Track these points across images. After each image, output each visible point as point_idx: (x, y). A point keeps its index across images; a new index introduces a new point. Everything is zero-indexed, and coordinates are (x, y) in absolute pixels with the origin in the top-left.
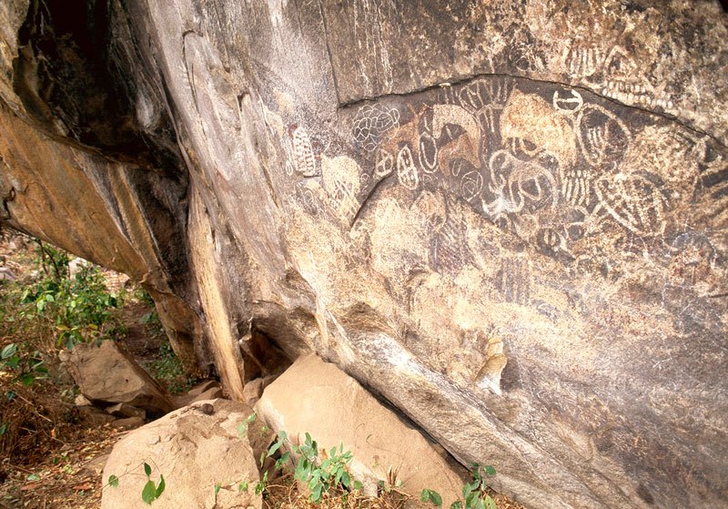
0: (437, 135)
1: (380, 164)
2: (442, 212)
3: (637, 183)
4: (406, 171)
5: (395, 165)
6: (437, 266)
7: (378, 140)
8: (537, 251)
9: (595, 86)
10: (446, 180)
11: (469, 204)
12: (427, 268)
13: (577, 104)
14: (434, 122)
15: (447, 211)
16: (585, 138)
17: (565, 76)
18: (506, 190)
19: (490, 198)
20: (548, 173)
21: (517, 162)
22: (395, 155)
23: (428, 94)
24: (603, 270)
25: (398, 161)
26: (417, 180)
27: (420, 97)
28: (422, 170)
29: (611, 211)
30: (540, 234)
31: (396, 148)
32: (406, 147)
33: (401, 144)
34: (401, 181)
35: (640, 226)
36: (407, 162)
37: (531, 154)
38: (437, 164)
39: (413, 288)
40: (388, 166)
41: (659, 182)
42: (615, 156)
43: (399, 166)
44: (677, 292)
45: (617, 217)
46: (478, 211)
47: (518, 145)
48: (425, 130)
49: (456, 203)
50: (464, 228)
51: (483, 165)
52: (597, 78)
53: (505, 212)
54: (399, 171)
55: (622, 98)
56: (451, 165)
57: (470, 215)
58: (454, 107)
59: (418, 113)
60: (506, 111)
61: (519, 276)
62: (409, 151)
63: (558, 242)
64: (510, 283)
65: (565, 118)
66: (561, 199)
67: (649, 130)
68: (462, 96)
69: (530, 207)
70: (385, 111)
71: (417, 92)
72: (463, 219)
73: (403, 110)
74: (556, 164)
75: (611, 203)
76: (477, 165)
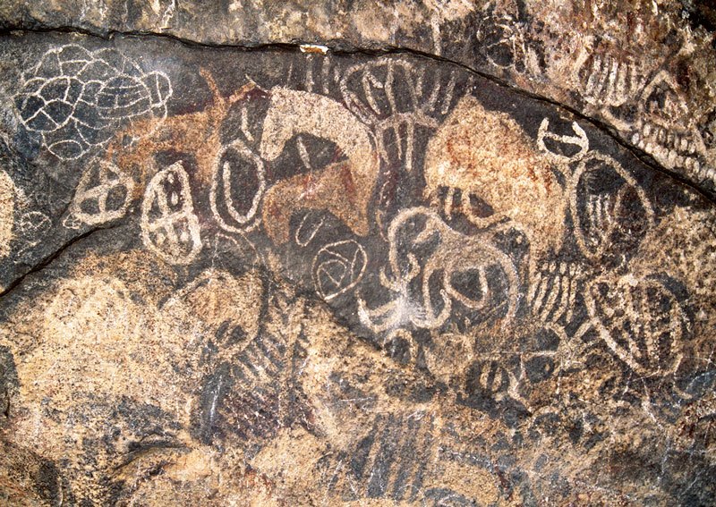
0: (272, 152)
1: (91, 194)
2: (250, 320)
3: (651, 292)
4: (167, 220)
5: (137, 201)
6: (209, 432)
7: (94, 137)
8: (459, 400)
9: (621, 126)
10: (276, 252)
11: (329, 306)
12: (184, 436)
13: (577, 149)
14: (268, 122)
15: (264, 316)
16: (582, 209)
17: (575, 96)
18: (416, 287)
19: (377, 296)
20: (506, 261)
21: (449, 233)
22: (142, 180)
23: (266, 59)
24: (575, 431)
25: (149, 195)
26: (198, 244)
27: (239, 61)
28: (215, 223)
29: (605, 334)
30: (474, 371)
31: (148, 163)
32: (177, 167)
33: (166, 158)
34: (147, 242)
35: (644, 361)
36: (174, 200)
37: (482, 222)
38: (258, 214)
39: (131, 481)
40: (114, 201)
41: (681, 291)
42: (625, 246)
43: (146, 206)
44: (681, 460)
45: (612, 344)
46: (344, 317)
47: (457, 202)
48: (241, 135)
49: (291, 302)
50: (299, 354)
51: (374, 232)
52: (626, 112)
53: (408, 326)
54: (145, 218)
55: (658, 153)
56: (294, 222)
57: (322, 329)
58: (324, 100)
59: (226, 95)
60: (444, 132)
61: (410, 447)
62: (184, 176)
63: (505, 385)
65: (553, 168)
66: (523, 308)
67: (680, 213)
68: (349, 82)
69: (459, 321)
70: (132, 71)
71: (238, 47)
72: (302, 336)
73: (186, 81)
74: (525, 247)
75: (606, 322)
76: (361, 229)
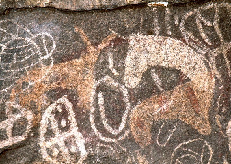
4: (59, 138)
5: (36, 127)
10: (142, 153)
14: (128, 61)
23: (123, 15)
25: (44, 122)
26: (84, 153)
27: (104, 19)
28: (95, 137)
32: (64, 100)
33: (55, 94)
34: (45, 155)
36: (63, 123)
38: (127, 127)
43: (42, 130)
48: (109, 72)
51: (216, 131)
54: (42, 138)
56: (154, 130)
58: (169, 40)
59: (96, 44)
62: (69, 106)
68: (186, 25)
71: (102, 10)
73: (65, 37)
76: (205, 129)
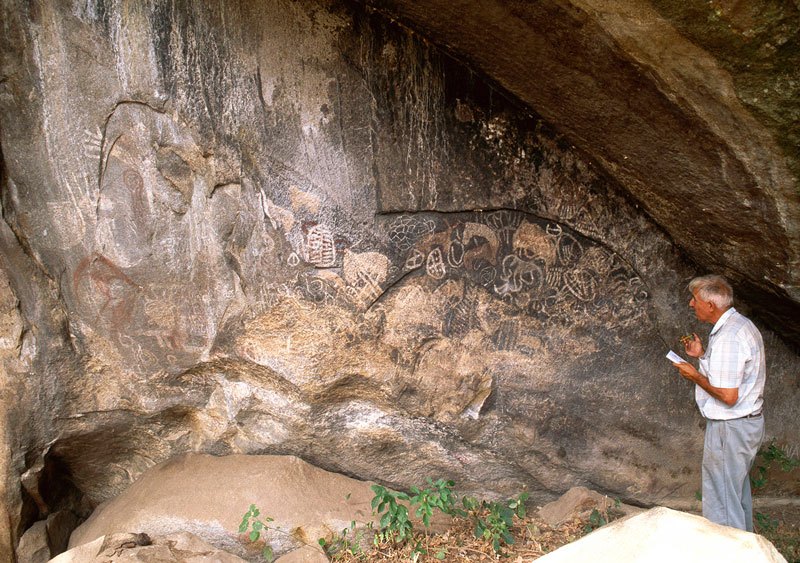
0: (466, 242)
1: (411, 260)
2: (461, 294)
3: (584, 274)
4: (434, 266)
5: (425, 261)
6: (448, 333)
7: (413, 242)
8: (527, 314)
9: (571, 225)
10: (468, 273)
11: (485, 288)
12: (440, 335)
13: (558, 232)
14: (465, 233)
15: (465, 293)
16: (561, 251)
17: (557, 217)
18: (511, 279)
19: (500, 283)
20: (538, 268)
21: (521, 262)
22: (427, 254)
23: (464, 215)
24: (563, 322)
25: (429, 258)
26: (444, 272)
27: (456, 216)
28: (449, 265)
29: (570, 289)
30: (531, 304)
31: (429, 249)
32: (437, 249)
33: (434, 247)
34: (428, 273)
35: (583, 296)
36: (437, 259)
37: (531, 257)
38: (463, 261)
39: (422, 352)
40: (418, 261)
41: (593, 273)
42: (575, 261)
43: (428, 262)
44: (598, 328)
45: (573, 292)
46: (490, 290)
47: (523, 252)
48: (456, 238)
49: (473, 287)
50: (476, 304)
51: (498, 263)
52: (573, 221)
53: (510, 292)
54: (428, 266)
55: (583, 232)
56: (473, 263)
57: (483, 295)
58: (481, 225)
59: (452, 226)
60: (518, 231)
61: (512, 332)
62: (440, 252)
63: (541, 308)
64: (503, 338)
65: (551, 239)
66: (545, 283)
67: (592, 249)
68: (489, 219)
69: (525, 289)
70: (423, 221)
71: (456, 212)
72: (477, 298)
73: (440, 223)
74: (544, 264)
75: (571, 285)
76: (494, 263)
